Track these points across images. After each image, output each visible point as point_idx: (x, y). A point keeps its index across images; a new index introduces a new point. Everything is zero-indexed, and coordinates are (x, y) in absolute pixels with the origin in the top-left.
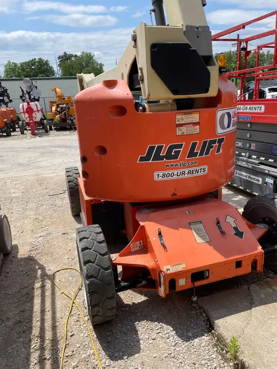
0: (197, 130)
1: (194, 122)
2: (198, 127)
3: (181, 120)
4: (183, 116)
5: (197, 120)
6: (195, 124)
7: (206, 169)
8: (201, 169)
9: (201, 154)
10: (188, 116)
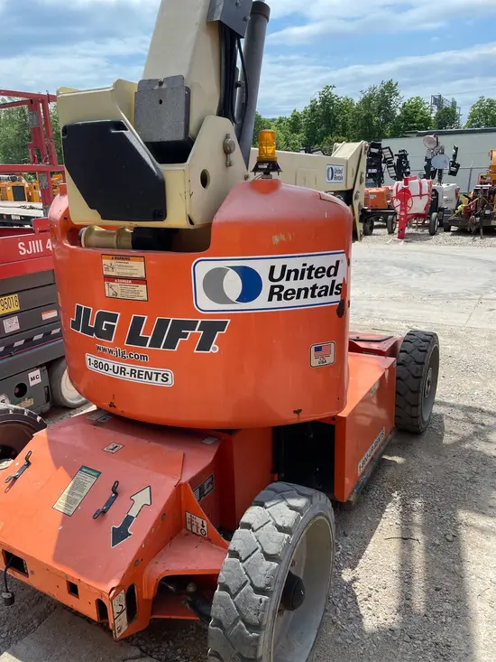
0: (141, 294)
1: (134, 276)
2: (143, 288)
3: (110, 269)
4: (114, 262)
5: (140, 273)
6: (136, 281)
7: (169, 377)
8: (157, 374)
9: (156, 343)
10: (123, 263)
